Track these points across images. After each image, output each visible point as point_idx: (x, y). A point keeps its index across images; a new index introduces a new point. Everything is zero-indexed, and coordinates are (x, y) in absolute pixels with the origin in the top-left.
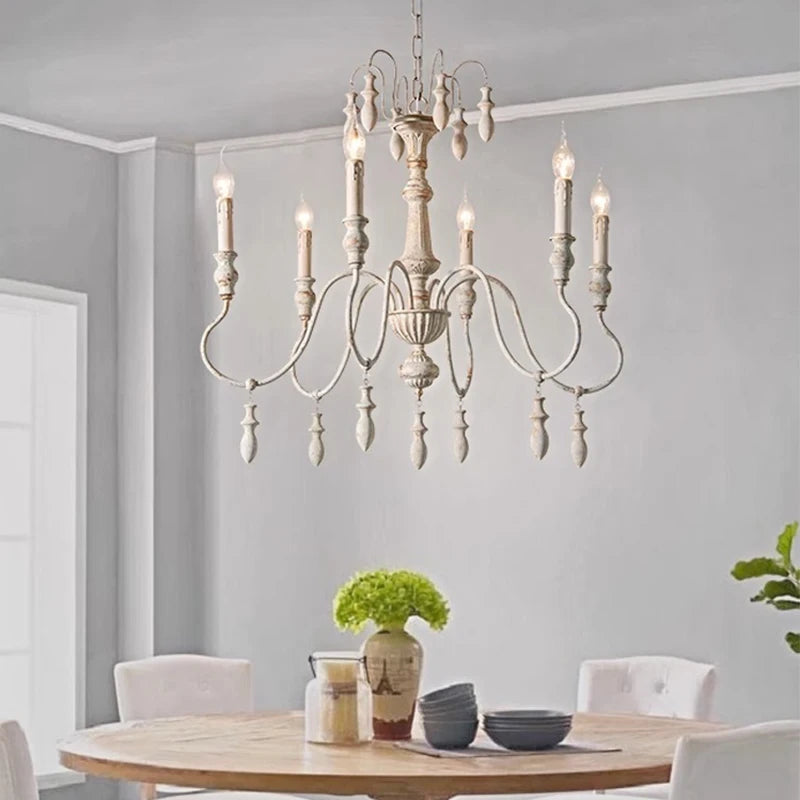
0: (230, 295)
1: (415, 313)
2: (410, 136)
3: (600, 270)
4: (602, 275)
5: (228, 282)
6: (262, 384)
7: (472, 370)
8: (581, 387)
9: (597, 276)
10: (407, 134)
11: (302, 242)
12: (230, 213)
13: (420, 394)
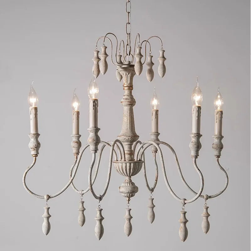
0: (37, 155)
1: (126, 163)
2: (125, 74)
3: (218, 138)
4: (219, 140)
5: (35, 149)
6: (52, 197)
7: (157, 177)
8: (207, 195)
9: (216, 141)
10: (123, 73)
11: (75, 117)
12: (36, 115)
13: (129, 200)
